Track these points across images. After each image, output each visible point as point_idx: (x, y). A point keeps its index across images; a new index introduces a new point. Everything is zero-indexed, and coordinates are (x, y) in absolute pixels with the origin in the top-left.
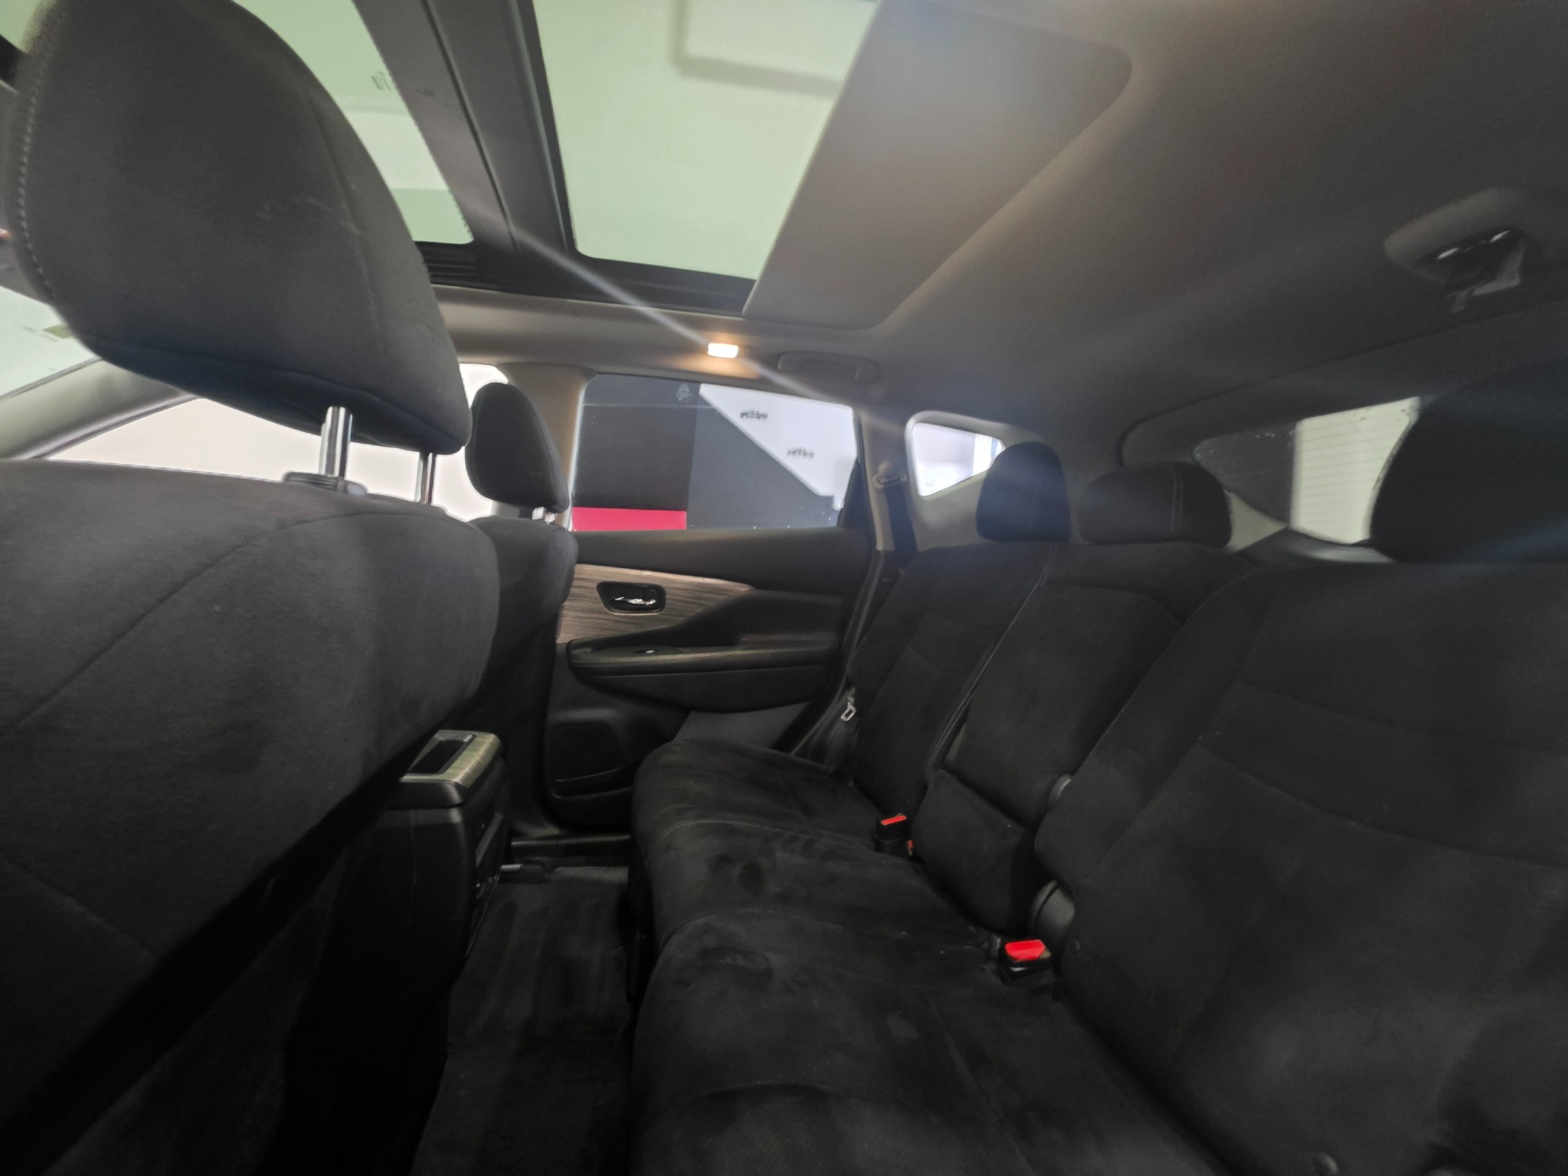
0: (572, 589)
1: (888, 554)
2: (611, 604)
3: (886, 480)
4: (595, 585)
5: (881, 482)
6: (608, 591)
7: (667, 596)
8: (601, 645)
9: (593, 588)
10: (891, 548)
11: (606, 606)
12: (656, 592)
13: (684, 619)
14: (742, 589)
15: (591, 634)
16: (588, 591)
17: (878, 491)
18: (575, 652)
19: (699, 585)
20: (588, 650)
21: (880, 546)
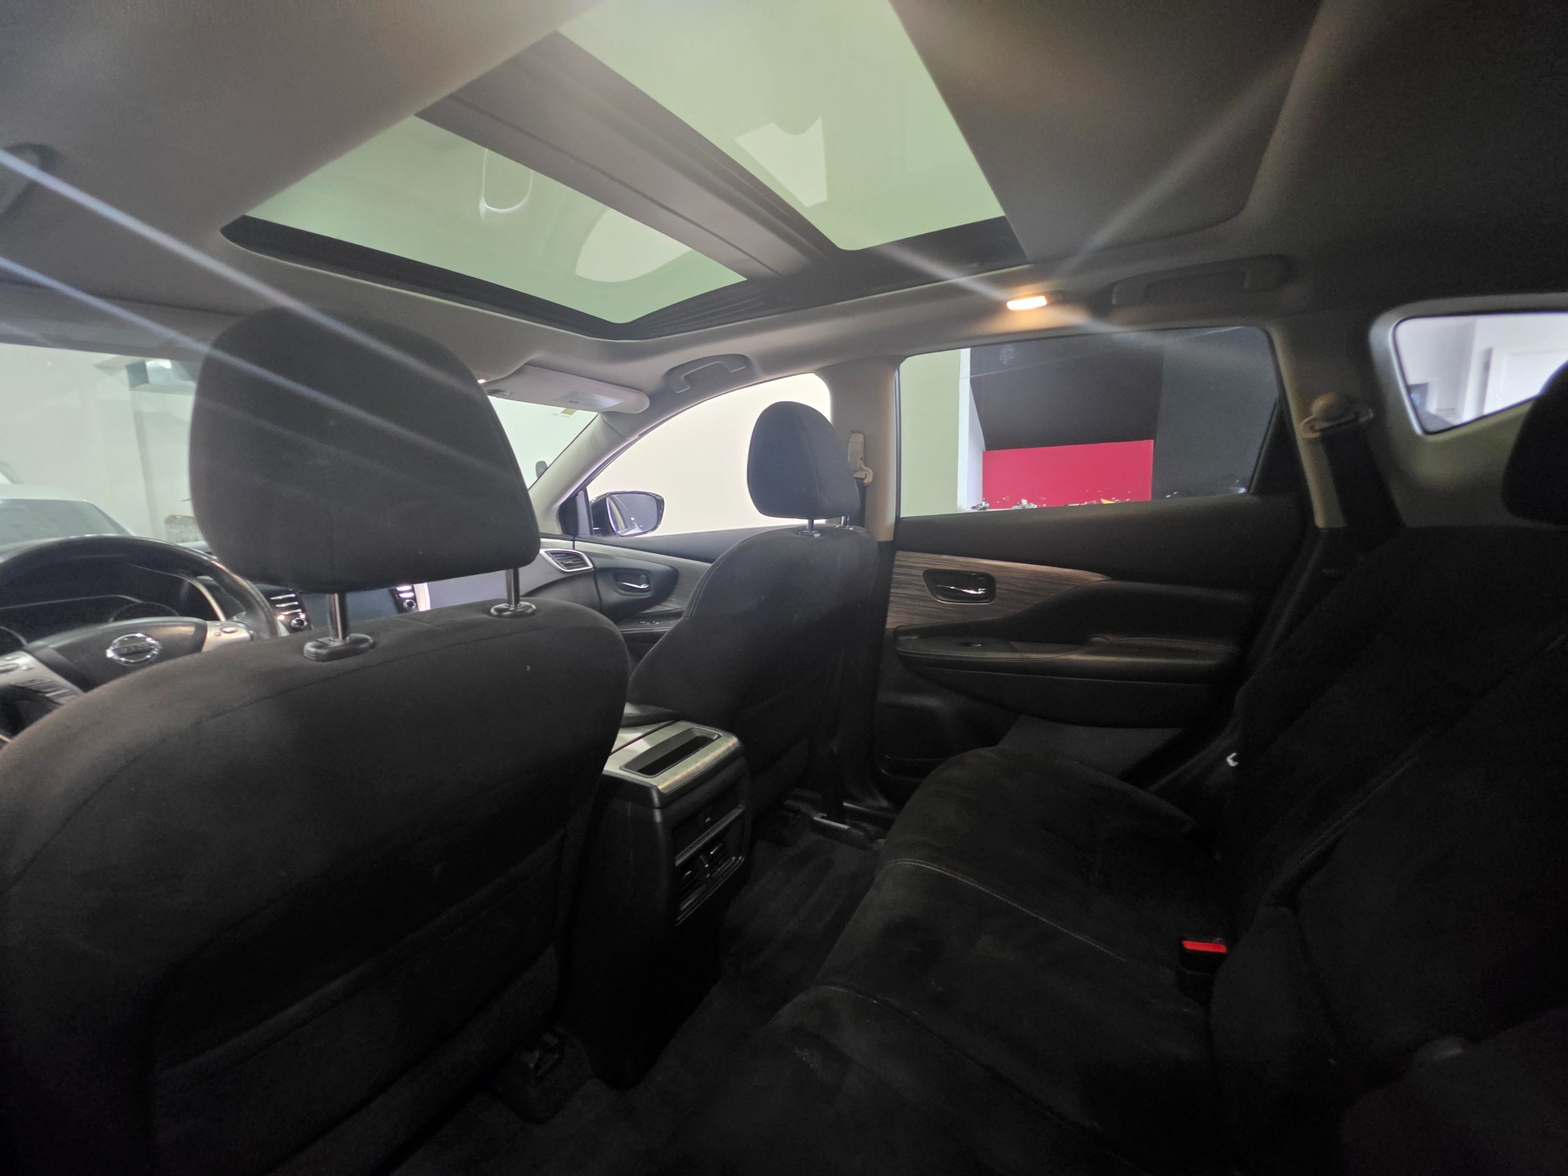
0: (894, 576)
1: (1332, 533)
2: (936, 592)
3: (1326, 425)
4: (921, 573)
5: (1317, 427)
6: (935, 578)
7: (998, 586)
8: (928, 633)
9: (919, 576)
10: (1340, 523)
11: (933, 594)
12: (986, 580)
13: (1018, 611)
14: (1094, 578)
15: (918, 621)
16: (914, 578)
17: (1311, 442)
18: (902, 638)
19: (1036, 573)
20: (915, 637)
21: (1320, 521)
